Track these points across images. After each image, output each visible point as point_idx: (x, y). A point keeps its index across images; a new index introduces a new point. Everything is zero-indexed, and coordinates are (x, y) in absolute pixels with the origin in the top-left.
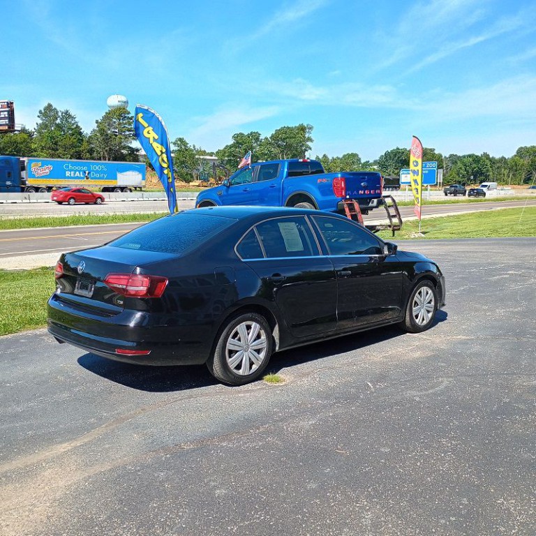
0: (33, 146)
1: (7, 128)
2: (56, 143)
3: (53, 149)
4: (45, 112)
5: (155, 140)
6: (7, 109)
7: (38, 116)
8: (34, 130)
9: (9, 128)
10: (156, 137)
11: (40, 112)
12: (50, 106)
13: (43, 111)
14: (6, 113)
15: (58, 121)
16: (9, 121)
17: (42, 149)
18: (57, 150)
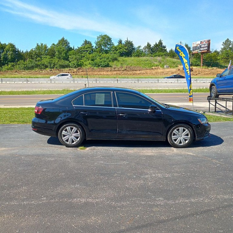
0: (218, 58)
1: (206, 51)
2: (228, 56)
3: (226, 59)
4: (226, 42)
5: (184, 57)
6: (207, 43)
7: (222, 45)
8: (220, 51)
9: (207, 51)
10: (184, 56)
11: (223, 43)
12: (228, 39)
13: (224, 42)
14: (207, 45)
15: (231, 46)
16: (208, 48)
17: (222, 59)
18: (228, 59)
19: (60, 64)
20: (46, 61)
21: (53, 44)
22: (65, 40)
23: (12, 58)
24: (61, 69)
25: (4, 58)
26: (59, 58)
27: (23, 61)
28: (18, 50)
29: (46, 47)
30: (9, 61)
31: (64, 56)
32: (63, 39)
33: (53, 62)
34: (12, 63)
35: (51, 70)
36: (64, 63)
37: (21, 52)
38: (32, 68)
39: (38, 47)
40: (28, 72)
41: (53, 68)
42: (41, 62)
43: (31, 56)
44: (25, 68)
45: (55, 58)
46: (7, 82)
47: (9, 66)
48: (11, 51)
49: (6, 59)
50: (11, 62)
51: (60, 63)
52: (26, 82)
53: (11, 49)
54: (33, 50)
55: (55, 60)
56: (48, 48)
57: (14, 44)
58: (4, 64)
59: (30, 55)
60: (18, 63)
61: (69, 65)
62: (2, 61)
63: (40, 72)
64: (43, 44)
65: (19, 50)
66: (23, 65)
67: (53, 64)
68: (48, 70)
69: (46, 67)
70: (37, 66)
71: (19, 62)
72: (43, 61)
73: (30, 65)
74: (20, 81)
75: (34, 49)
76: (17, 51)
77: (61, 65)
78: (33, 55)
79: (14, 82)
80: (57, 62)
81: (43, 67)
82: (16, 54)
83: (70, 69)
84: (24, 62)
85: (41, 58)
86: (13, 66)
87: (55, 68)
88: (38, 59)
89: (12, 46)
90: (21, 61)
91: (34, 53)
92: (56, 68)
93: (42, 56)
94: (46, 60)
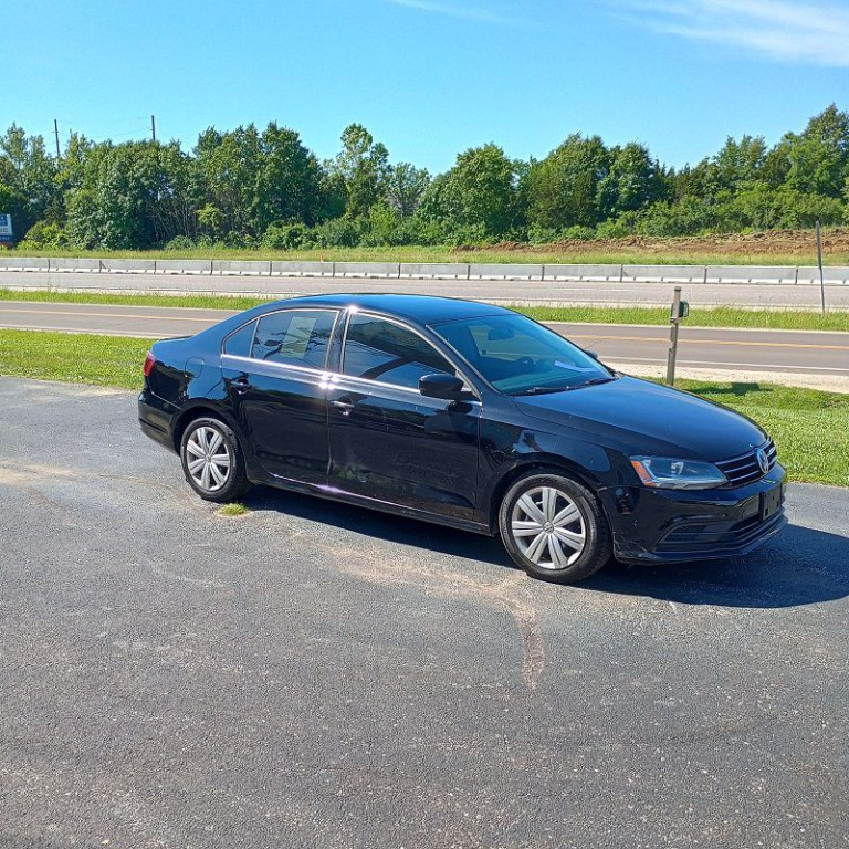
19: (802, 211)
20: (748, 202)
21: (789, 137)
22: (837, 113)
23: (631, 196)
24: (803, 231)
25: (605, 196)
26: (803, 188)
27: (666, 202)
28: (657, 166)
29: (759, 147)
30: (621, 208)
31: (821, 179)
32: (832, 111)
33: (775, 204)
34: (629, 214)
35: (760, 236)
36: (817, 207)
37: (667, 171)
38: (694, 227)
39: (731, 152)
40: (671, 244)
41: (771, 227)
42: (727, 207)
43: (700, 186)
44: (670, 227)
45: (786, 186)
46: (559, 278)
47: (619, 223)
48: (632, 171)
49: (610, 198)
50: (626, 209)
51: (802, 208)
52: (618, 279)
53: (631, 164)
54: (710, 162)
55: (786, 195)
56: (768, 150)
57: (645, 148)
58: (603, 218)
59: (695, 181)
60: (649, 212)
61: (842, 213)
62: (596, 206)
63: (717, 241)
64: (750, 138)
65: (661, 166)
66: (664, 220)
67: (772, 212)
68: (749, 233)
69: (747, 222)
70: (712, 221)
71: (652, 207)
72: (736, 201)
73: (687, 220)
74: (599, 275)
75: (715, 158)
76: (652, 171)
77: (805, 214)
78: (704, 181)
79: (578, 278)
80: (788, 201)
81: (733, 223)
82: (649, 181)
83: (837, 231)
84: (669, 208)
85: (733, 192)
86: (631, 222)
87: (777, 229)
88: (720, 194)
89: (638, 154)
90: (661, 205)
91: (709, 175)
92: (784, 226)
93: (738, 184)
94: (748, 198)
